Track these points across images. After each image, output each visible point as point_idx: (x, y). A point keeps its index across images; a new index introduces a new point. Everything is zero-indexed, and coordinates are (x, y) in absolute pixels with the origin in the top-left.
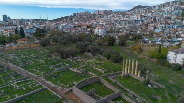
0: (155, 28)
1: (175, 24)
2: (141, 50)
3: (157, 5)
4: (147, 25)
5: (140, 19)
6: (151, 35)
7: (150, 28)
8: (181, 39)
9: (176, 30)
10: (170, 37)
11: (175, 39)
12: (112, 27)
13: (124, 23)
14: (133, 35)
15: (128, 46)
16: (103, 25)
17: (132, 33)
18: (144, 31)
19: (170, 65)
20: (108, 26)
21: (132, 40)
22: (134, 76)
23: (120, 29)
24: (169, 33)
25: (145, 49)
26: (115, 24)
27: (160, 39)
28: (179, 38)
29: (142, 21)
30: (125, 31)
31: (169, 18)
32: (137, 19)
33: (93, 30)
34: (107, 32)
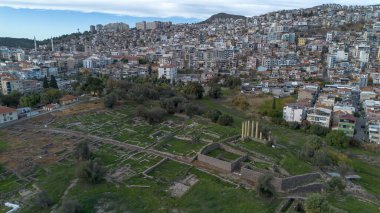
0: (258, 64)
1: (286, 57)
2: (247, 105)
3: (255, 17)
4: (245, 59)
5: (232, 47)
6: (253, 76)
7: (251, 64)
8: (295, 83)
9: (288, 69)
10: (281, 81)
11: (288, 83)
12: (186, 62)
13: (206, 55)
14: (225, 76)
15: (225, 98)
16: (169, 59)
17: (223, 74)
18: (241, 69)
19: (287, 124)
20: (178, 60)
21: (225, 86)
22: (255, 139)
23: (202, 65)
24: (280, 74)
25: (251, 102)
26: (191, 57)
27: (267, 84)
28: (294, 80)
29: (236, 51)
30: (210, 70)
31: (276, 46)
32: (228, 47)
33: (154, 68)
34: (179, 72)
